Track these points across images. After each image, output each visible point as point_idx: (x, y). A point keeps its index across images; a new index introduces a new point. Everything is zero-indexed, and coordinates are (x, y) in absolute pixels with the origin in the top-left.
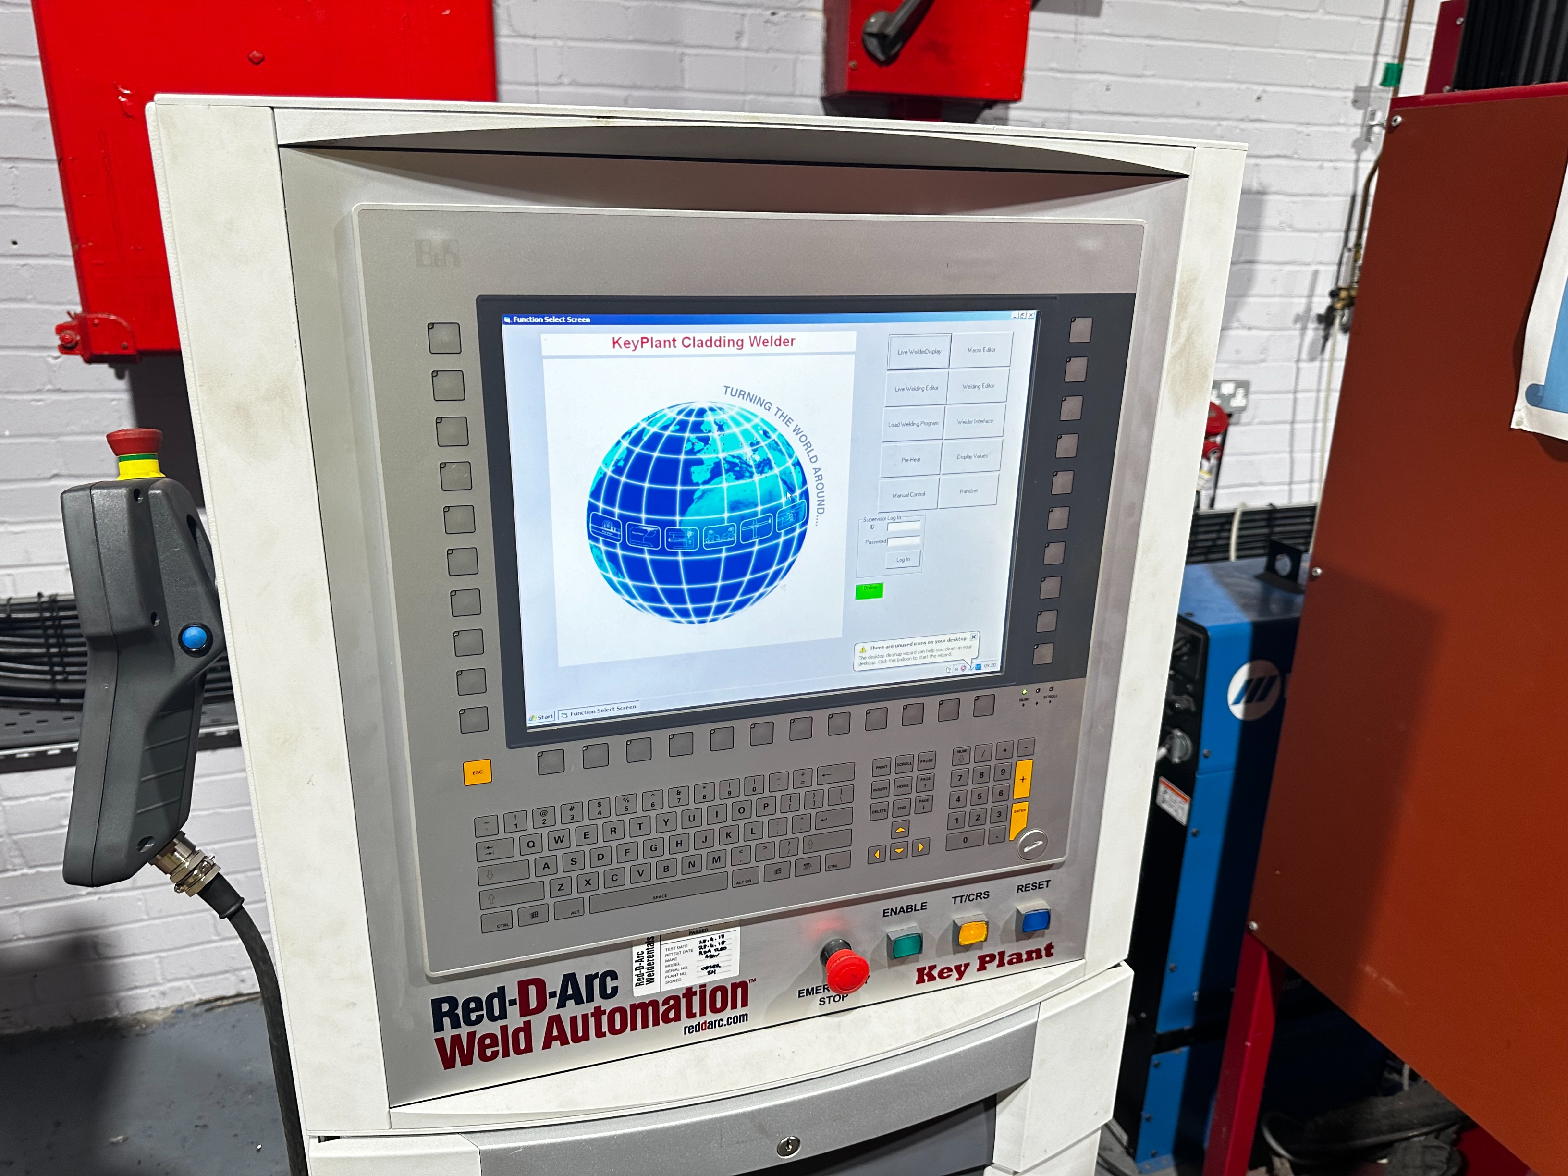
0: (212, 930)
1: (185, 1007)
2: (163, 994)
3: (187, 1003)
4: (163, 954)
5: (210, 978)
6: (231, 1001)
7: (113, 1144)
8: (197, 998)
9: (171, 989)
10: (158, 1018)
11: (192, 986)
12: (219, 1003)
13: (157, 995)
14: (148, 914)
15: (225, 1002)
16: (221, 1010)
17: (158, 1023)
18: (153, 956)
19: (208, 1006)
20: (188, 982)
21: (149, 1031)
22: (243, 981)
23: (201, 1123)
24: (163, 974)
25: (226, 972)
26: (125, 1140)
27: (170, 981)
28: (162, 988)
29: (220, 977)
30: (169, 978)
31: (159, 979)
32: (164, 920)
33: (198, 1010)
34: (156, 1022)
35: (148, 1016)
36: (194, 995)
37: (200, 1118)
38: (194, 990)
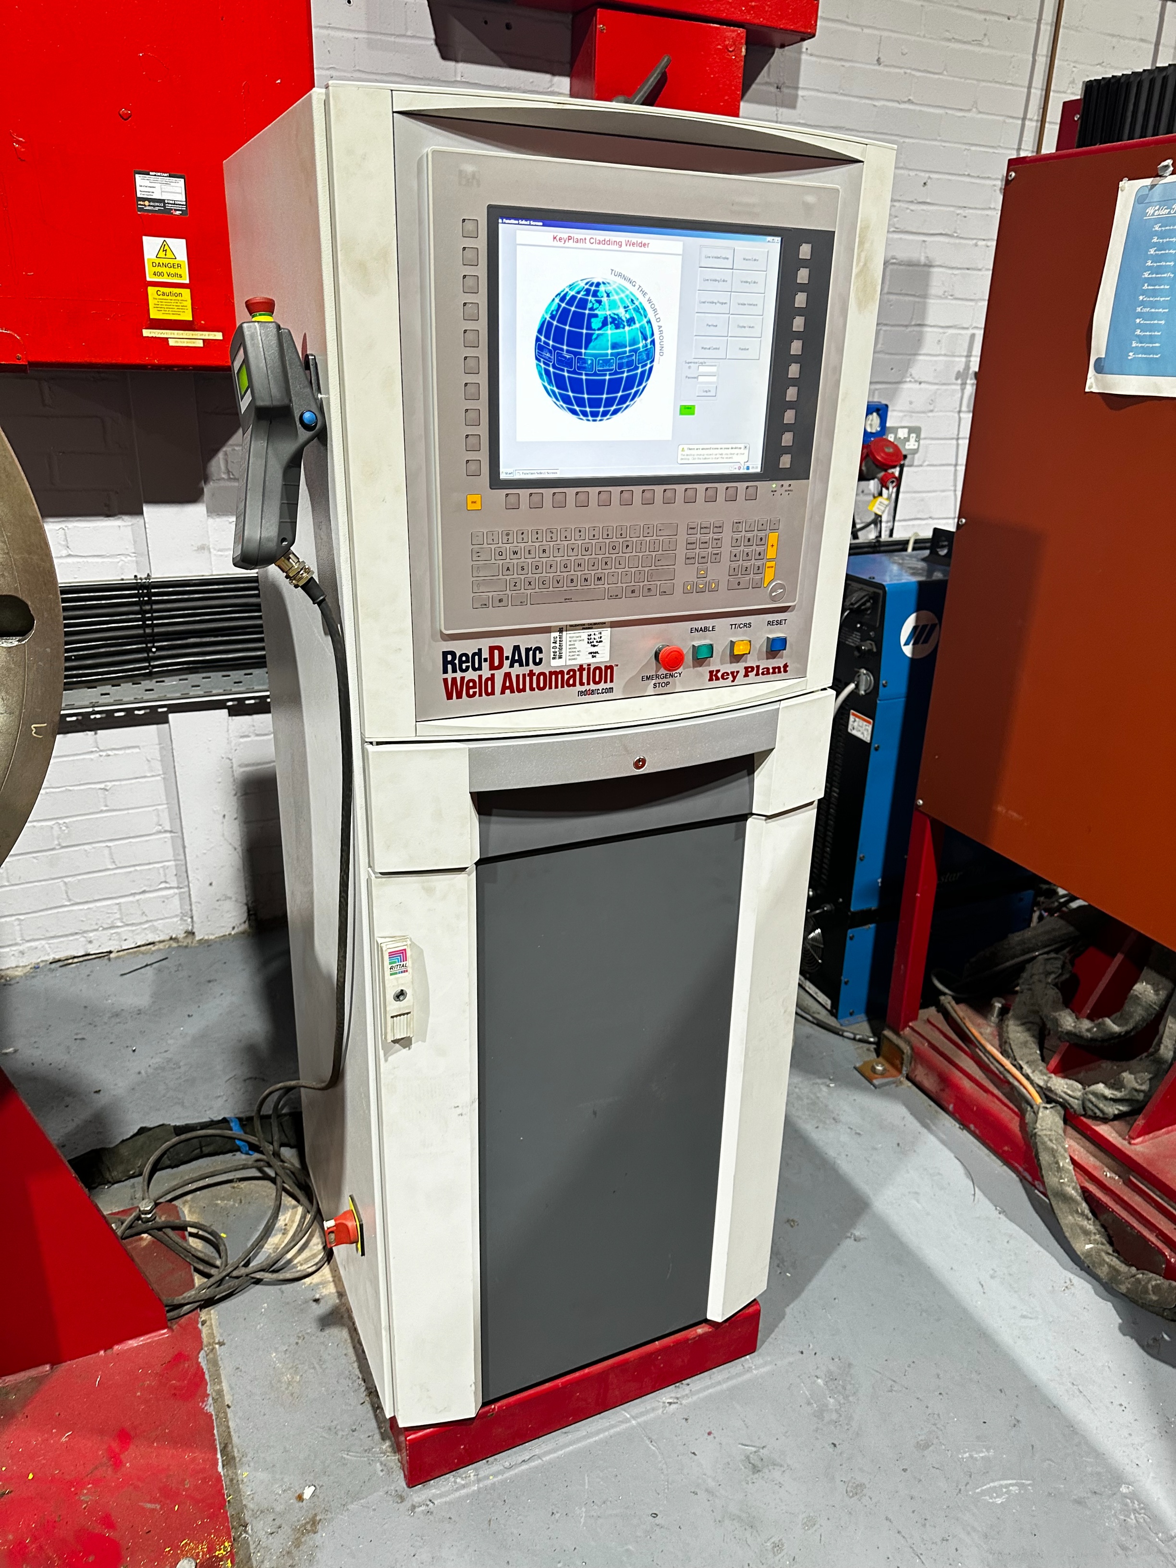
0: (65, 896)
1: (41, 965)
2: (22, 953)
3: (42, 961)
4: (22, 917)
5: (62, 939)
6: (81, 959)
7: (6, 1054)
8: (50, 958)
9: (30, 948)
10: (19, 973)
11: (47, 946)
12: (70, 961)
13: (16, 953)
14: (8, 881)
15: (76, 960)
16: (74, 965)
17: (21, 977)
18: (14, 918)
19: (61, 964)
20: (43, 942)
21: (13, 982)
22: (90, 942)
23: (79, 1036)
24: (22, 935)
25: (76, 933)
26: (16, 1051)
27: (28, 941)
28: (21, 948)
29: (71, 938)
30: (27, 938)
31: (19, 940)
32: (22, 886)
33: (53, 966)
34: (16, 977)
35: (9, 972)
36: (48, 954)
37: (77, 1034)
38: (49, 950)
